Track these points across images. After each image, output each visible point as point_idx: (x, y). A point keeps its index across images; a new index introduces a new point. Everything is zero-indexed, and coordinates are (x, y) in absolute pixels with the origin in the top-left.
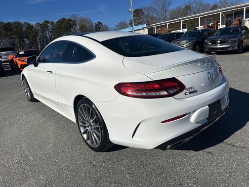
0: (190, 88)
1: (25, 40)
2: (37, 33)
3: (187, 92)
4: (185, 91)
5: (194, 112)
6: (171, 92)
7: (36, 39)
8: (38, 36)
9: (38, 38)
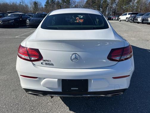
0: (46, 60)
1: (101, 9)
2: (108, 5)
3: (44, 62)
4: (42, 61)
5: (44, 78)
6: (33, 59)
7: (107, 8)
8: (108, 7)
9: (108, 8)
